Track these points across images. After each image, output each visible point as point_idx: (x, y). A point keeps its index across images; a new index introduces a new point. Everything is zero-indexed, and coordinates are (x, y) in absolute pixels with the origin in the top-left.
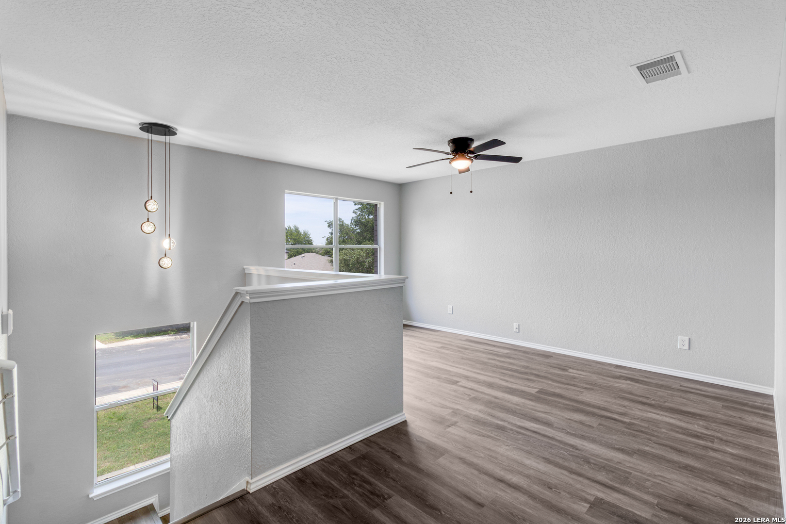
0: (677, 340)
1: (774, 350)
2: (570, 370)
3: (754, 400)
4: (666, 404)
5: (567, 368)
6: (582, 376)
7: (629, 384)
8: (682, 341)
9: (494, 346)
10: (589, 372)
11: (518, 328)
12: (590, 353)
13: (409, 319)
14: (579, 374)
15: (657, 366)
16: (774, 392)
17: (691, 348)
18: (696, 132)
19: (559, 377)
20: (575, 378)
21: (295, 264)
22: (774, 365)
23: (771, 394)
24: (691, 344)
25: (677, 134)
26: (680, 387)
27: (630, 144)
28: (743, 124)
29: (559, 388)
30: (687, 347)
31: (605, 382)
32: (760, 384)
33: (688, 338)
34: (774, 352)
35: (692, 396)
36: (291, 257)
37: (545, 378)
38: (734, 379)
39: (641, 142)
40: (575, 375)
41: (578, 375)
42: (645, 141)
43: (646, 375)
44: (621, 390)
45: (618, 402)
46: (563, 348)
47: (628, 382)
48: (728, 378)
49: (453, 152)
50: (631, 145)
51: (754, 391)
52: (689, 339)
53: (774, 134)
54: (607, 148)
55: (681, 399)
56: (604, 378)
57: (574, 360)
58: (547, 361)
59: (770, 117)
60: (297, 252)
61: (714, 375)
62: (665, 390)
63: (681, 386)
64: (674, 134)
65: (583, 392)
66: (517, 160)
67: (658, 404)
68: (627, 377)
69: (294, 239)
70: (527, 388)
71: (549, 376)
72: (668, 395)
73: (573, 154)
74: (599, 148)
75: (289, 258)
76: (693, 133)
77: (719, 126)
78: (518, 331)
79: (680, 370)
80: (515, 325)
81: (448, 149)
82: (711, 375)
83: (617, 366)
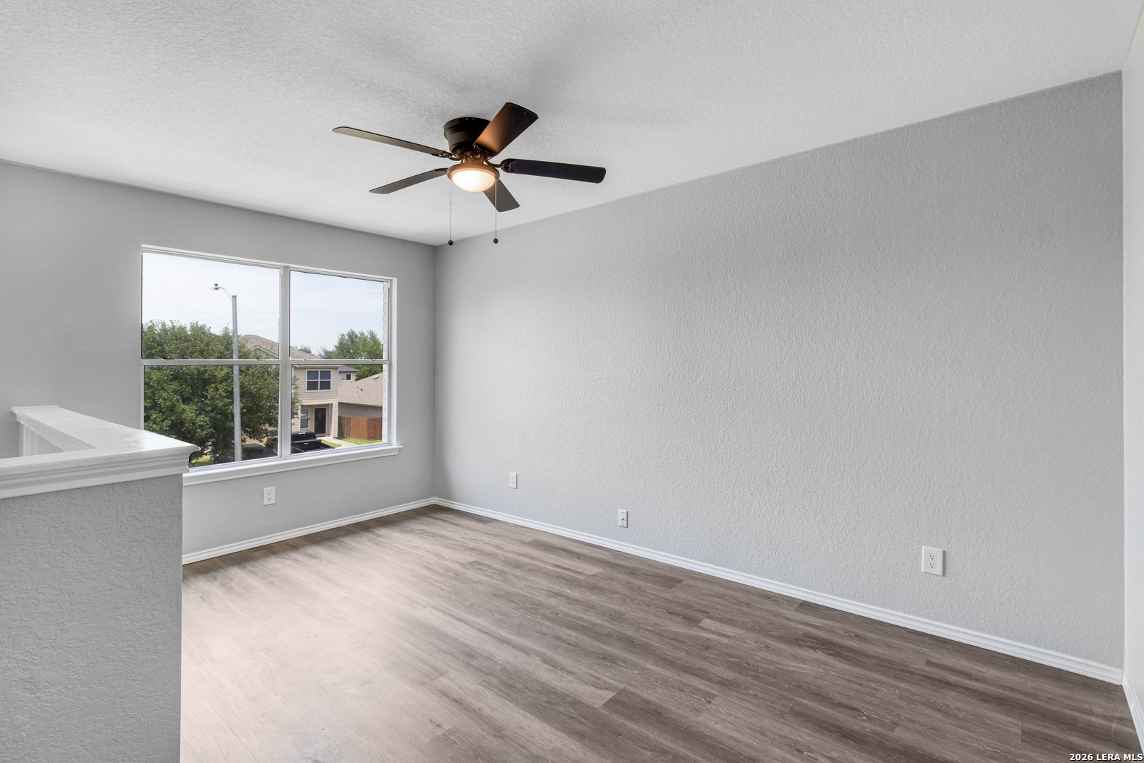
0: (920, 554)
1: (1123, 586)
2: (707, 623)
3: (1087, 706)
4: (898, 733)
5: (699, 615)
6: (725, 640)
7: (818, 662)
8: (928, 557)
9: (579, 556)
10: (743, 626)
11: (625, 518)
12: (754, 574)
13: (448, 494)
14: (719, 634)
15: (881, 607)
16: (1125, 679)
17: (948, 572)
18: (957, 116)
19: (675, 647)
20: (707, 648)
21: (362, 390)
22: (1123, 618)
23: (1118, 683)
24: (948, 563)
25: (917, 121)
26: (928, 669)
27: (827, 147)
28: (1053, 91)
29: (665, 683)
30: (938, 570)
31: (770, 656)
32: (1092, 659)
33: (941, 550)
34: (1123, 589)
35: (951, 699)
36: (359, 379)
37: (646, 650)
38: (1036, 644)
39: (848, 143)
40: (711, 636)
41: (717, 637)
42: (855, 140)
43: (858, 631)
44: (802, 687)
45: (786, 731)
46: (705, 561)
47: (819, 655)
48: (1024, 641)
49: (454, 150)
50: (830, 149)
51: (1080, 673)
52: (944, 552)
53: (1120, 107)
54: (784, 158)
55: (929, 712)
56: (770, 642)
57: (721, 590)
58: (665, 595)
59: (1112, 70)
60: (370, 371)
61: (995, 633)
62: (896, 678)
63: (928, 663)
64: (913, 122)
65: (715, 696)
66: (594, 174)
67: (878, 734)
68: (817, 639)
69: (368, 352)
70: (591, 689)
71: (655, 642)
72: (901, 698)
73: (723, 174)
74: (770, 159)
75: (356, 380)
76: (949, 117)
77: (1004, 98)
78: (625, 525)
79: (926, 617)
80: (621, 513)
81: (445, 146)
82: (989, 633)
83: (805, 606)
